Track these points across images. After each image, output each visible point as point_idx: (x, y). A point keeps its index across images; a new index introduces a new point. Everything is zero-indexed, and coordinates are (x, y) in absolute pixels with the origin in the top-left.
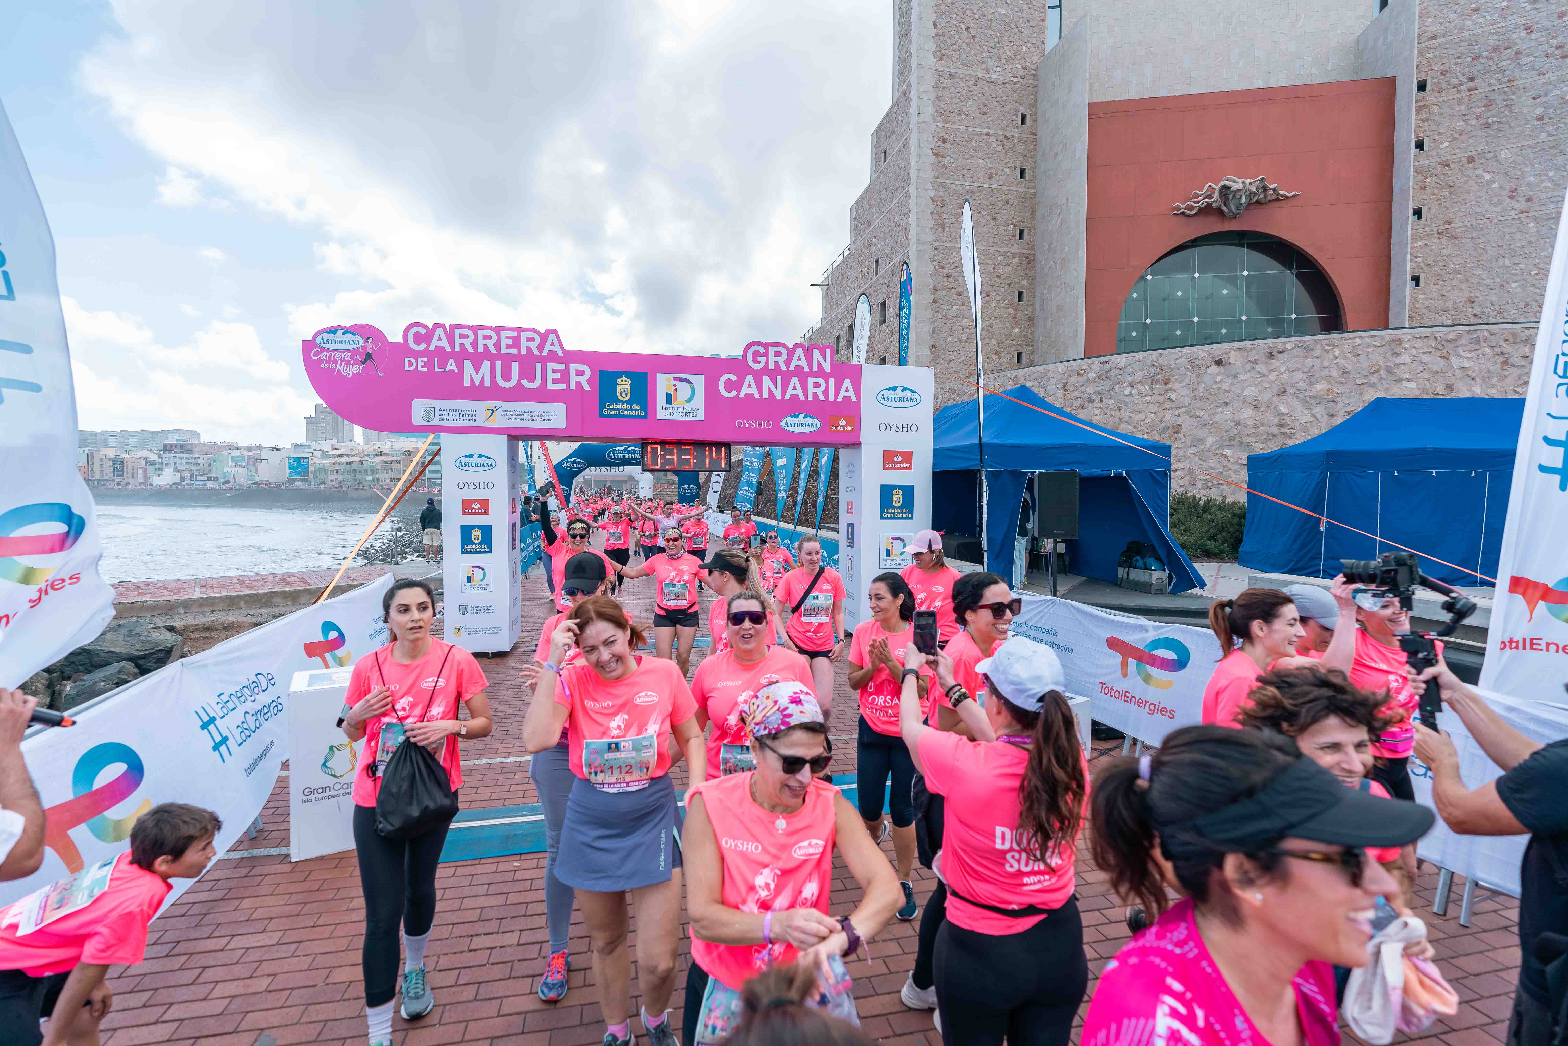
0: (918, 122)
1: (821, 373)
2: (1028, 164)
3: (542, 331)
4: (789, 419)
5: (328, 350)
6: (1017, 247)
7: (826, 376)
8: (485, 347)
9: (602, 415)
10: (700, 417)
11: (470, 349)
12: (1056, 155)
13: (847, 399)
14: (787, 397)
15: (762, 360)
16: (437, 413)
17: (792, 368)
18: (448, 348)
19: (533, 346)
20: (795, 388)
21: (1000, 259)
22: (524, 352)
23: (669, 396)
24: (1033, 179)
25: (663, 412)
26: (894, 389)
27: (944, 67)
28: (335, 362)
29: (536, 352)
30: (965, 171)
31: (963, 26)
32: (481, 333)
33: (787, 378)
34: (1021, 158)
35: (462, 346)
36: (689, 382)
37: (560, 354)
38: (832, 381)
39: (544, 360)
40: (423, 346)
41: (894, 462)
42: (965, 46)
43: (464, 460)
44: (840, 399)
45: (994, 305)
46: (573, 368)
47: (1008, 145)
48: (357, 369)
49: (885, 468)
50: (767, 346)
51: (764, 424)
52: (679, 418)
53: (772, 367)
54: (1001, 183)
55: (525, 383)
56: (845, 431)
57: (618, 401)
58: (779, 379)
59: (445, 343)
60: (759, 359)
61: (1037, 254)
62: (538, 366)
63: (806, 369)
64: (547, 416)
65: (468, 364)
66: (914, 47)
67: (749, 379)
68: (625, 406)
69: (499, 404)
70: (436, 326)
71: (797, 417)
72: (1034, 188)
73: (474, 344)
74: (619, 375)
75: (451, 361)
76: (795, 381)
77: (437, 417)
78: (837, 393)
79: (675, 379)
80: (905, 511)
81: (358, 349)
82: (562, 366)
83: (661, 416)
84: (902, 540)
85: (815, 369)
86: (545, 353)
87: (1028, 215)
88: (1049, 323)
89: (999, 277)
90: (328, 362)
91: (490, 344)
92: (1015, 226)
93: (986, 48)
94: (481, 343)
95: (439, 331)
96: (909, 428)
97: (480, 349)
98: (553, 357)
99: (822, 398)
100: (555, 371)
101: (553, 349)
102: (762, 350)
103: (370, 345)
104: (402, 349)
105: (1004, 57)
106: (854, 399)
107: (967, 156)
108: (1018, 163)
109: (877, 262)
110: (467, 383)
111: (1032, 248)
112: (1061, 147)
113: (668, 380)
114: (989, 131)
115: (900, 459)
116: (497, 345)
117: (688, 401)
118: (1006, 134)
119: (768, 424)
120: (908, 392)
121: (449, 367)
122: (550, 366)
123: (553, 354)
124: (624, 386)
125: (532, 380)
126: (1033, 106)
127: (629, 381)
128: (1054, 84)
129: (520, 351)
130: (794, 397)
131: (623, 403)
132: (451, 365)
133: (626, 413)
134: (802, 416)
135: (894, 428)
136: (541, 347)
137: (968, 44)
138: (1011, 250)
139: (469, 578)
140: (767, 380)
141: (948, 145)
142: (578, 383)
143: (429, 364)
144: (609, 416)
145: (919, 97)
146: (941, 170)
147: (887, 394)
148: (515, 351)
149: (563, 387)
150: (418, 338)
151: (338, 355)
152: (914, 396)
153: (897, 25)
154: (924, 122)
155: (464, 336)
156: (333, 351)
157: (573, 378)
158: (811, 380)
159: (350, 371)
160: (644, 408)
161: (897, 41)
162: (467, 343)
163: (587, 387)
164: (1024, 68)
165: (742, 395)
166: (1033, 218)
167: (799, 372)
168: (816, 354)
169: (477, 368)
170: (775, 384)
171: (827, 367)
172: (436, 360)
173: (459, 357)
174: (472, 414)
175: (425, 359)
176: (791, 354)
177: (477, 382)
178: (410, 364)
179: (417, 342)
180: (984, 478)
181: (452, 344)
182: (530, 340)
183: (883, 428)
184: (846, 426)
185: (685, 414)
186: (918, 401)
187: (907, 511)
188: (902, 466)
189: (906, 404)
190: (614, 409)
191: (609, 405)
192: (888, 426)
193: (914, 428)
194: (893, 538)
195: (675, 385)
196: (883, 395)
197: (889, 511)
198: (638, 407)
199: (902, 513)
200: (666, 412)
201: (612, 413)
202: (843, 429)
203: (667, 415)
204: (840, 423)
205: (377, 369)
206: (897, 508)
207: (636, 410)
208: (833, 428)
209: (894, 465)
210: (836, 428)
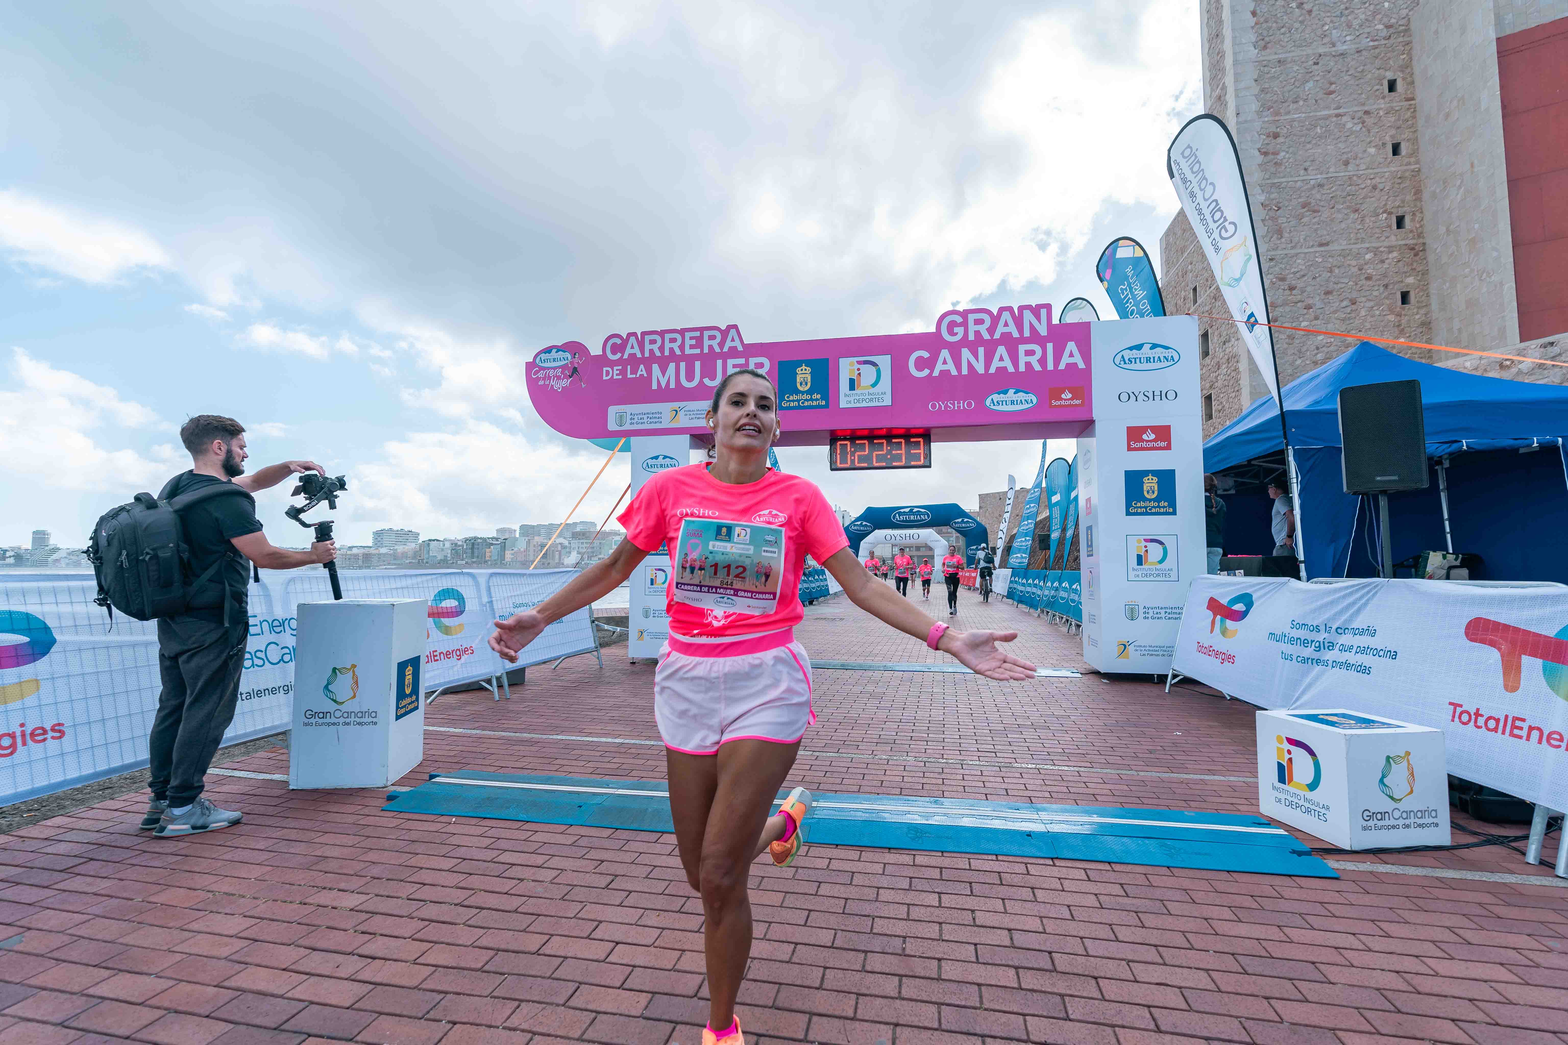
0: (1238, 123)
1: (1035, 337)
2: (1403, 137)
3: (723, 328)
4: (996, 397)
5: (544, 369)
6: (1396, 238)
7: (1041, 341)
8: (672, 350)
9: (781, 408)
10: (887, 401)
11: (658, 354)
12: (1447, 116)
13: (1072, 366)
14: (992, 370)
15: (960, 331)
16: (629, 417)
17: (997, 336)
18: (639, 355)
19: (715, 343)
20: (1002, 359)
21: (1368, 257)
22: (706, 350)
23: (852, 382)
24: (1414, 153)
25: (846, 400)
26: (1139, 347)
27: (1270, 56)
28: (549, 378)
29: (717, 350)
30: (1308, 164)
31: (1294, 5)
32: (668, 336)
33: (991, 348)
34: (1393, 132)
35: (651, 351)
36: (874, 364)
37: (740, 348)
38: (1050, 346)
39: (725, 357)
41: (1143, 440)
42: (1297, 25)
43: (650, 462)
44: (1062, 366)
45: (1363, 313)
46: (753, 361)
47: (1370, 121)
48: (565, 383)
49: (1130, 449)
50: (965, 314)
51: (963, 405)
52: (864, 404)
53: (971, 337)
54: (1363, 167)
55: (707, 381)
56: (1070, 405)
57: (798, 392)
58: (981, 350)
59: (636, 350)
60: (956, 330)
61: (1428, 241)
62: (719, 363)
63: (1016, 334)
65: (655, 368)
66: (1228, 46)
67: (945, 353)
68: (805, 397)
69: (682, 404)
70: (630, 335)
71: (1006, 393)
72: (1417, 162)
73: (661, 349)
74: (799, 364)
75: (642, 367)
76: (1001, 350)
77: (629, 421)
78: (1057, 359)
79: (859, 363)
80: (1163, 504)
81: (567, 364)
82: (742, 361)
83: (843, 405)
84: (1161, 543)
85: (1027, 333)
86: (726, 349)
87: (1409, 197)
88: (1456, 324)
89: (1368, 278)
90: (544, 379)
91: (676, 346)
92: (1390, 213)
93: (1328, 20)
94: (668, 345)
95: (632, 340)
96: (1164, 395)
97: (667, 353)
98: (733, 353)
99: (1037, 367)
101: (733, 344)
102: (959, 319)
103: (576, 360)
104: (602, 360)
105: (1355, 23)
106: (1082, 365)
107: (1309, 146)
108: (1387, 138)
109: (1195, 289)
110: (655, 386)
111: (1420, 235)
112: (1455, 103)
113: (851, 364)
114: (1341, 111)
115: (1153, 436)
116: (682, 347)
117: (874, 385)
118: (1366, 108)
119: (969, 404)
120: (1159, 349)
121: (639, 373)
122: (731, 362)
123: (733, 349)
124: (804, 375)
125: (713, 378)
126: (1407, 67)
127: (809, 370)
128: (1436, 32)
129: (702, 350)
130: (1002, 370)
131: (803, 393)
132: (642, 371)
133: (806, 404)
134: (1011, 391)
135: (1141, 397)
136: (721, 344)
137: (1302, 22)
138: (1386, 244)
139: (652, 580)
140: (966, 354)
141: (1281, 140)
143: (623, 372)
144: (789, 408)
145: (1237, 96)
146: (1273, 170)
148: (698, 351)
150: (615, 349)
151: (552, 371)
152: (1168, 353)
153: (1206, 30)
154: (1246, 121)
155: (653, 342)
156: (548, 368)
158: (1022, 348)
159: (559, 385)
160: (825, 397)
161: (1207, 46)
162: (655, 347)
164: (1388, 27)
165: (936, 373)
166: (1419, 199)
167: (1007, 340)
168: (1028, 316)
169: (664, 372)
170: (976, 357)
171: (1043, 330)
172: (629, 367)
173: (648, 362)
174: (658, 416)
175: (620, 367)
176: (995, 320)
177: (663, 385)
178: (608, 373)
179: (614, 352)
180: (1291, 458)
181: (642, 351)
182: (712, 338)
183: (1124, 397)
184: (1071, 399)
185: (871, 400)
186: (1176, 360)
187: (1166, 504)
188: (1156, 445)
189: (1158, 365)
190: (793, 401)
191: (788, 397)
192: (1131, 395)
193: (1171, 395)
194: (1146, 540)
195: (858, 369)
196: (1123, 356)
197: (1139, 505)
198: (819, 396)
199: (1159, 507)
200: (849, 399)
201: (792, 404)
202: (1068, 403)
203: (850, 402)
204: (1063, 396)
205: (581, 380)
206: (1150, 500)
207: (817, 400)
208: (1054, 403)
209: (1144, 445)
210: (1058, 403)
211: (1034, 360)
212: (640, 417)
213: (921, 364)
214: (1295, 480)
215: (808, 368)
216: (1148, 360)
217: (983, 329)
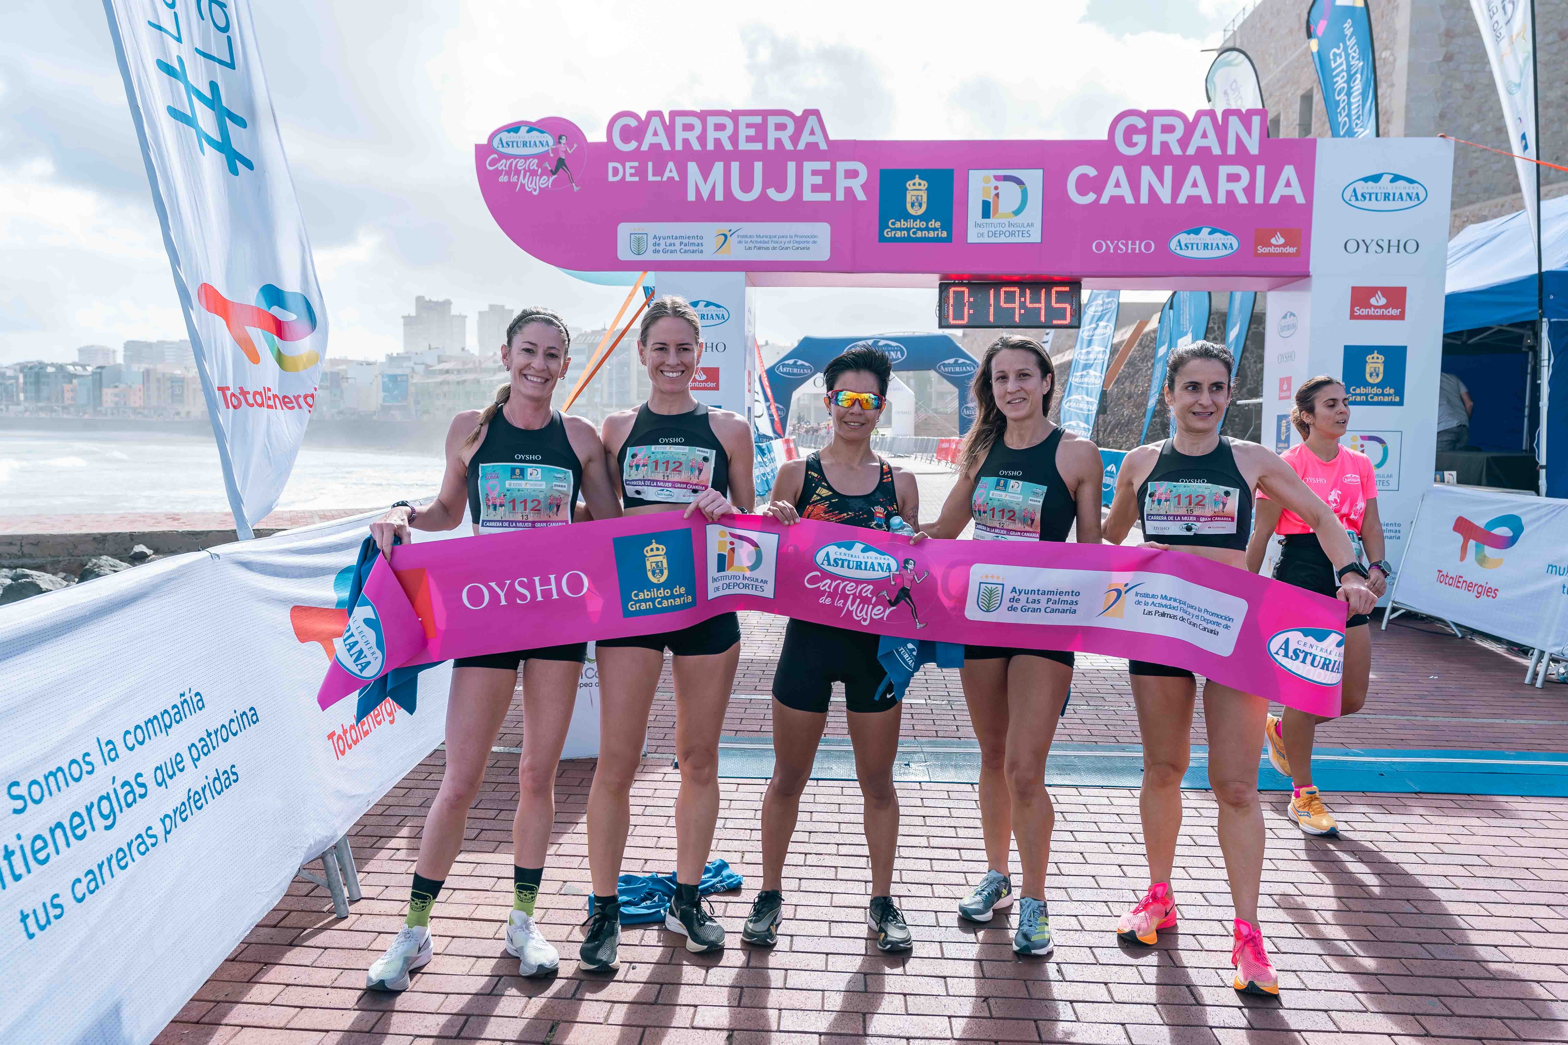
1: (1242, 156)
3: (798, 113)
4: (1184, 238)
5: (508, 156)
7: (1250, 162)
8: (718, 142)
9: (882, 239)
10: (1035, 237)
11: (696, 146)
13: (1287, 200)
14: (1181, 200)
15: (1140, 140)
16: (651, 241)
17: (1191, 151)
18: (666, 147)
19: (785, 136)
20: (1195, 185)
22: (771, 146)
23: (986, 206)
25: (977, 232)
26: (1376, 178)
28: (517, 172)
29: (789, 146)
32: (711, 121)
33: (1182, 168)
35: (686, 142)
36: (1019, 182)
37: (823, 146)
38: (1261, 170)
39: (800, 157)
40: (633, 145)
41: (1370, 306)
44: (1274, 199)
46: (842, 167)
48: (546, 181)
49: (1353, 316)
50: (1149, 116)
51: (1139, 247)
52: (1002, 239)
53: (1156, 151)
55: (772, 193)
56: (1283, 252)
57: (907, 216)
58: (1168, 170)
59: (662, 140)
60: (1136, 138)
62: (791, 166)
64: (803, 243)
65: (693, 168)
67: (1118, 172)
68: (918, 224)
69: (734, 226)
70: (651, 114)
71: (1197, 232)
73: (702, 139)
74: (910, 174)
75: (671, 165)
76: (1196, 172)
77: (651, 248)
78: (1269, 189)
79: (997, 178)
80: (1388, 390)
81: (547, 152)
82: (825, 166)
83: (973, 237)
84: (1381, 441)
85: (1231, 150)
86: (801, 146)
90: (508, 173)
91: (724, 137)
94: (712, 135)
95: (655, 122)
96: (1402, 246)
97: (710, 146)
98: (812, 152)
99: (1242, 199)
100: (815, 173)
101: (812, 139)
102: (1141, 124)
103: (562, 147)
104: (606, 151)
106: (1300, 199)
110: (691, 197)
113: (986, 180)
115: (1383, 301)
116: (734, 139)
117: (1017, 213)
119: (1148, 247)
120: (1401, 183)
121: (667, 174)
122: (808, 166)
123: (812, 147)
124: (917, 192)
125: (781, 189)
127: (924, 184)
129: (765, 145)
130: (1194, 200)
131: (915, 218)
132: (671, 171)
133: (919, 234)
134: (1205, 231)
135: (1373, 247)
136: (795, 139)
140: (1147, 174)
142: (849, 191)
143: (641, 172)
144: (894, 239)
147: (1361, 187)
148: (758, 146)
149: (826, 197)
150: (626, 134)
151: (521, 163)
152: (1413, 189)
155: (688, 127)
156: (515, 156)
157: (842, 183)
158: (1224, 171)
159: (536, 185)
160: (947, 225)
162: (692, 136)
163: (861, 196)
165: (1104, 200)
167: (1204, 157)
168: (1235, 125)
169: (705, 173)
170: (1161, 180)
171: (1253, 146)
172: (650, 164)
173: (681, 158)
174: (697, 242)
175: (636, 164)
176: (1190, 128)
177: (705, 195)
178: (616, 172)
179: (625, 139)
180: (1545, 335)
181: (672, 140)
182: (781, 127)
183: (1352, 246)
184: (1283, 245)
185: (1012, 234)
186: (1422, 199)
187: (1392, 391)
188: (1386, 312)
189: (1399, 204)
190: (901, 229)
191: (893, 224)
192: (1361, 243)
193: (1411, 247)
194: (1363, 438)
195: (996, 188)
196: (1355, 190)
197: (1358, 391)
198: (938, 225)
199: (1383, 394)
200: (981, 230)
201: (898, 234)
202: (1279, 250)
203: (982, 235)
204: (1273, 241)
205: (571, 180)
206: (1373, 386)
207: (935, 229)
208: (1261, 250)
209: (1371, 311)
210: (1266, 250)
211: (1238, 189)
212: (669, 241)
213: (1084, 185)
214: (1545, 363)
215: (923, 182)
216: (1386, 197)
217: (1172, 139)
